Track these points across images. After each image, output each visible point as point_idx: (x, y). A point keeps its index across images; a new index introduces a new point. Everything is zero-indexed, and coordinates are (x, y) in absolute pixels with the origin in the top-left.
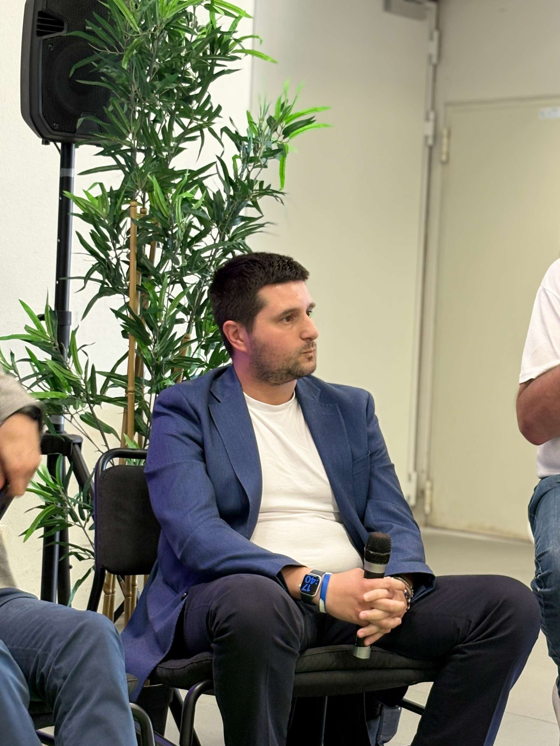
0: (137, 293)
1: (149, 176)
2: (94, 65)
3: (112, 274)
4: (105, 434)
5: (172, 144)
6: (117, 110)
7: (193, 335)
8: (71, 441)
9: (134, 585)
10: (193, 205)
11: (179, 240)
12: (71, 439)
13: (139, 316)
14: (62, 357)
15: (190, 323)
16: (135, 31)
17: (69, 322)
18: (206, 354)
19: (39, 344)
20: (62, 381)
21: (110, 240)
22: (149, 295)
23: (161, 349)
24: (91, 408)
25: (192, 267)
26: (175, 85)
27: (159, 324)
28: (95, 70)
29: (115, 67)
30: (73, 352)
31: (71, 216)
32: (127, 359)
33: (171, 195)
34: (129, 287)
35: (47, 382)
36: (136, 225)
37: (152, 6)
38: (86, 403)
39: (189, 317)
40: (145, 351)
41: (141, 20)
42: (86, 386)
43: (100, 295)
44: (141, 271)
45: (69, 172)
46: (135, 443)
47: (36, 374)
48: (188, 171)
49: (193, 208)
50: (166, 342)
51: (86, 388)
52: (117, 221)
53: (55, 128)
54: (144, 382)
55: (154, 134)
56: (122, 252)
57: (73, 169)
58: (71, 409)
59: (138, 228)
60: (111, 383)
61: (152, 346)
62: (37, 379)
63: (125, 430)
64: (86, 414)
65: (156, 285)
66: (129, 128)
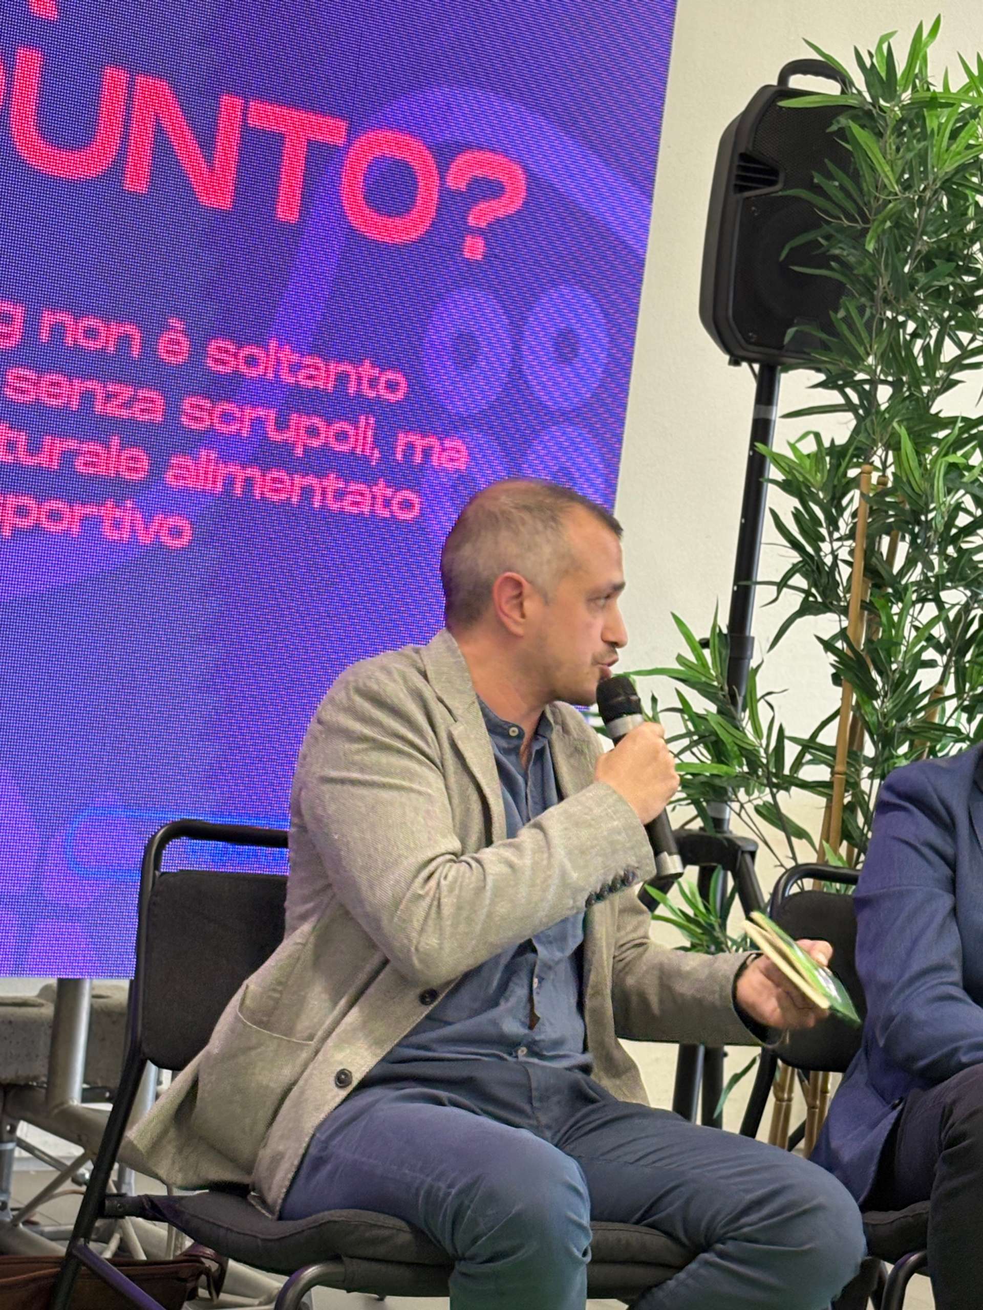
0: (862, 615)
1: (895, 424)
2: (819, 242)
3: (824, 580)
4: (794, 839)
5: (939, 374)
6: (852, 318)
7: (950, 689)
8: (739, 847)
9: (825, 1091)
10: (966, 473)
11: (936, 531)
12: (740, 843)
13: (863, 650)
14: (732, 708)
15: (946, 667)
16: (891, 192)
17: (749, 653)
18: (970, 721)
19: (698, 686)
20: (729, 747)
21: (824, 525)
22: (880, 617)
23: (895, 707)
24: (774, 796)
25: (954, 575)
26: (949, 280)
27: (894, 666)
28: (823, 249)
29: (854, 248)
30: (751, 703)
31: (765, 484)
32: (837, 720)
33: (930, 457)
34: (848, 603)
35: (707, 747)
36: (867, 502)
37: (922, 152)
38: (766, 786)
39: (945, 658)
40: (868, 709)
41: (903, 172)
42: (767, 758)
43: (800, 613)
44: (872, 579)
45: (769, 412)
46: (840, 858)
47: (689, 734)
48: (959, 420)
49: (965, 480)
50: (903, 696)
51: (768, 762)
52: (837, 495)
53: (753, 340)
54: (862, 759)
55: (912, 358)
56: (842, 546)
57: (774, 408)
58: (742, 793)
59: (871, 508)
60: (808, 757)
61: (879, 701)
62: (691, 742)
63: (826, 836)
64: (764, 804)
65: (893, 603)
66: (868, 346)
